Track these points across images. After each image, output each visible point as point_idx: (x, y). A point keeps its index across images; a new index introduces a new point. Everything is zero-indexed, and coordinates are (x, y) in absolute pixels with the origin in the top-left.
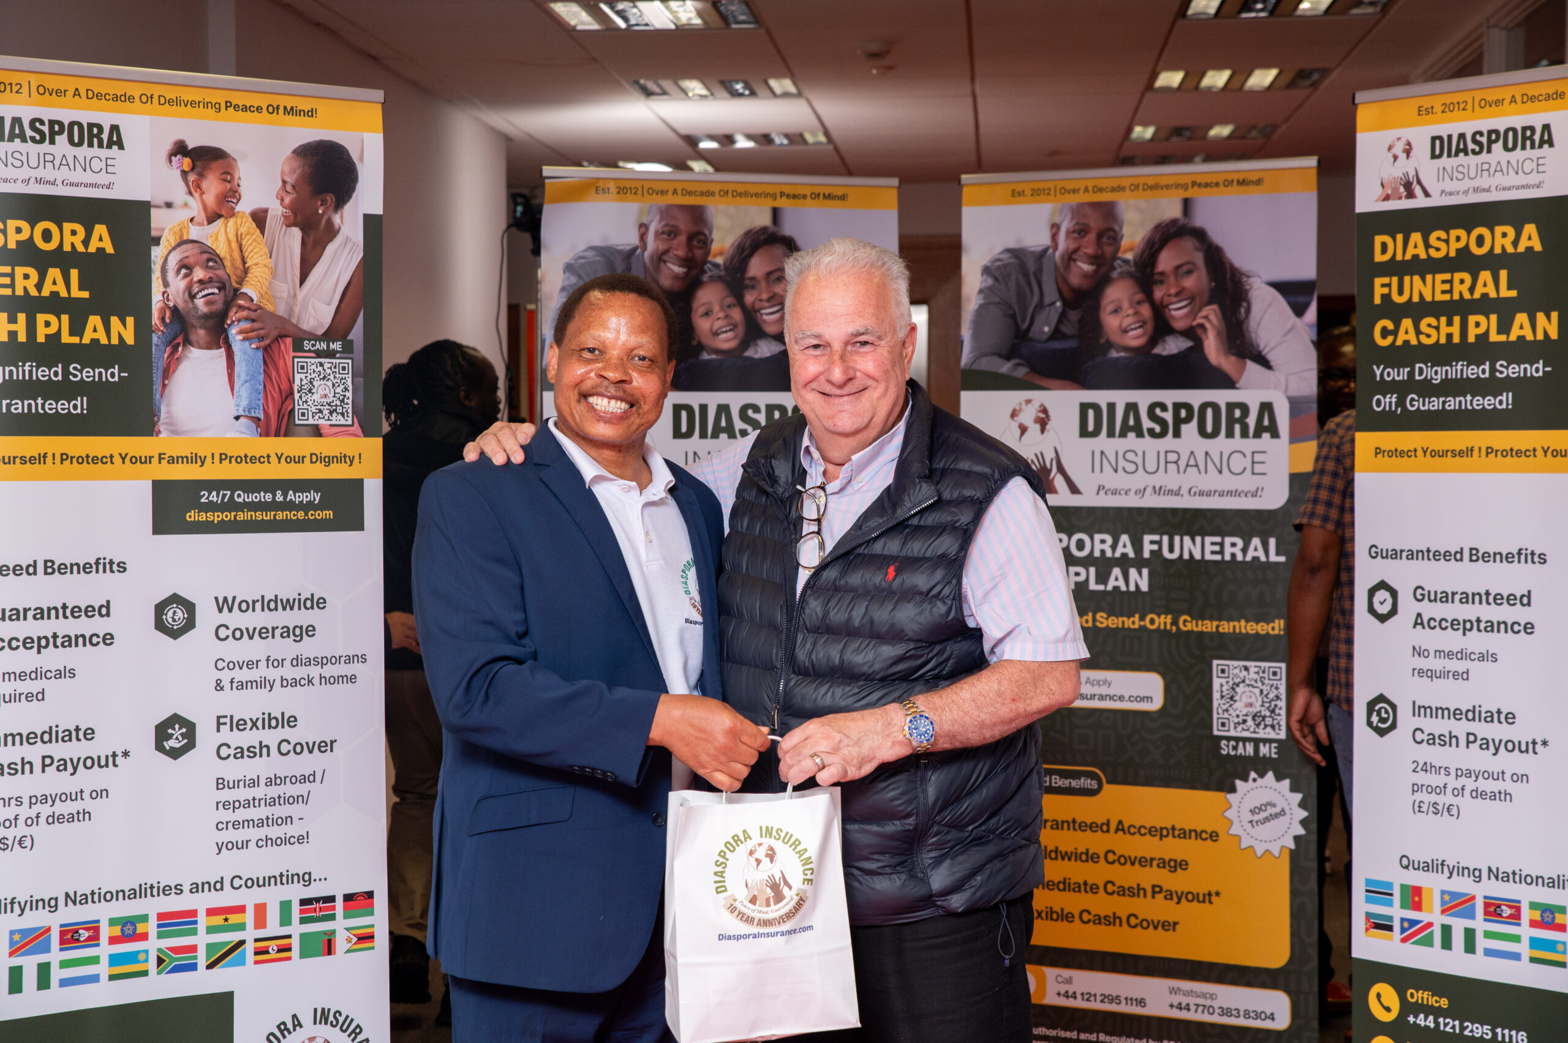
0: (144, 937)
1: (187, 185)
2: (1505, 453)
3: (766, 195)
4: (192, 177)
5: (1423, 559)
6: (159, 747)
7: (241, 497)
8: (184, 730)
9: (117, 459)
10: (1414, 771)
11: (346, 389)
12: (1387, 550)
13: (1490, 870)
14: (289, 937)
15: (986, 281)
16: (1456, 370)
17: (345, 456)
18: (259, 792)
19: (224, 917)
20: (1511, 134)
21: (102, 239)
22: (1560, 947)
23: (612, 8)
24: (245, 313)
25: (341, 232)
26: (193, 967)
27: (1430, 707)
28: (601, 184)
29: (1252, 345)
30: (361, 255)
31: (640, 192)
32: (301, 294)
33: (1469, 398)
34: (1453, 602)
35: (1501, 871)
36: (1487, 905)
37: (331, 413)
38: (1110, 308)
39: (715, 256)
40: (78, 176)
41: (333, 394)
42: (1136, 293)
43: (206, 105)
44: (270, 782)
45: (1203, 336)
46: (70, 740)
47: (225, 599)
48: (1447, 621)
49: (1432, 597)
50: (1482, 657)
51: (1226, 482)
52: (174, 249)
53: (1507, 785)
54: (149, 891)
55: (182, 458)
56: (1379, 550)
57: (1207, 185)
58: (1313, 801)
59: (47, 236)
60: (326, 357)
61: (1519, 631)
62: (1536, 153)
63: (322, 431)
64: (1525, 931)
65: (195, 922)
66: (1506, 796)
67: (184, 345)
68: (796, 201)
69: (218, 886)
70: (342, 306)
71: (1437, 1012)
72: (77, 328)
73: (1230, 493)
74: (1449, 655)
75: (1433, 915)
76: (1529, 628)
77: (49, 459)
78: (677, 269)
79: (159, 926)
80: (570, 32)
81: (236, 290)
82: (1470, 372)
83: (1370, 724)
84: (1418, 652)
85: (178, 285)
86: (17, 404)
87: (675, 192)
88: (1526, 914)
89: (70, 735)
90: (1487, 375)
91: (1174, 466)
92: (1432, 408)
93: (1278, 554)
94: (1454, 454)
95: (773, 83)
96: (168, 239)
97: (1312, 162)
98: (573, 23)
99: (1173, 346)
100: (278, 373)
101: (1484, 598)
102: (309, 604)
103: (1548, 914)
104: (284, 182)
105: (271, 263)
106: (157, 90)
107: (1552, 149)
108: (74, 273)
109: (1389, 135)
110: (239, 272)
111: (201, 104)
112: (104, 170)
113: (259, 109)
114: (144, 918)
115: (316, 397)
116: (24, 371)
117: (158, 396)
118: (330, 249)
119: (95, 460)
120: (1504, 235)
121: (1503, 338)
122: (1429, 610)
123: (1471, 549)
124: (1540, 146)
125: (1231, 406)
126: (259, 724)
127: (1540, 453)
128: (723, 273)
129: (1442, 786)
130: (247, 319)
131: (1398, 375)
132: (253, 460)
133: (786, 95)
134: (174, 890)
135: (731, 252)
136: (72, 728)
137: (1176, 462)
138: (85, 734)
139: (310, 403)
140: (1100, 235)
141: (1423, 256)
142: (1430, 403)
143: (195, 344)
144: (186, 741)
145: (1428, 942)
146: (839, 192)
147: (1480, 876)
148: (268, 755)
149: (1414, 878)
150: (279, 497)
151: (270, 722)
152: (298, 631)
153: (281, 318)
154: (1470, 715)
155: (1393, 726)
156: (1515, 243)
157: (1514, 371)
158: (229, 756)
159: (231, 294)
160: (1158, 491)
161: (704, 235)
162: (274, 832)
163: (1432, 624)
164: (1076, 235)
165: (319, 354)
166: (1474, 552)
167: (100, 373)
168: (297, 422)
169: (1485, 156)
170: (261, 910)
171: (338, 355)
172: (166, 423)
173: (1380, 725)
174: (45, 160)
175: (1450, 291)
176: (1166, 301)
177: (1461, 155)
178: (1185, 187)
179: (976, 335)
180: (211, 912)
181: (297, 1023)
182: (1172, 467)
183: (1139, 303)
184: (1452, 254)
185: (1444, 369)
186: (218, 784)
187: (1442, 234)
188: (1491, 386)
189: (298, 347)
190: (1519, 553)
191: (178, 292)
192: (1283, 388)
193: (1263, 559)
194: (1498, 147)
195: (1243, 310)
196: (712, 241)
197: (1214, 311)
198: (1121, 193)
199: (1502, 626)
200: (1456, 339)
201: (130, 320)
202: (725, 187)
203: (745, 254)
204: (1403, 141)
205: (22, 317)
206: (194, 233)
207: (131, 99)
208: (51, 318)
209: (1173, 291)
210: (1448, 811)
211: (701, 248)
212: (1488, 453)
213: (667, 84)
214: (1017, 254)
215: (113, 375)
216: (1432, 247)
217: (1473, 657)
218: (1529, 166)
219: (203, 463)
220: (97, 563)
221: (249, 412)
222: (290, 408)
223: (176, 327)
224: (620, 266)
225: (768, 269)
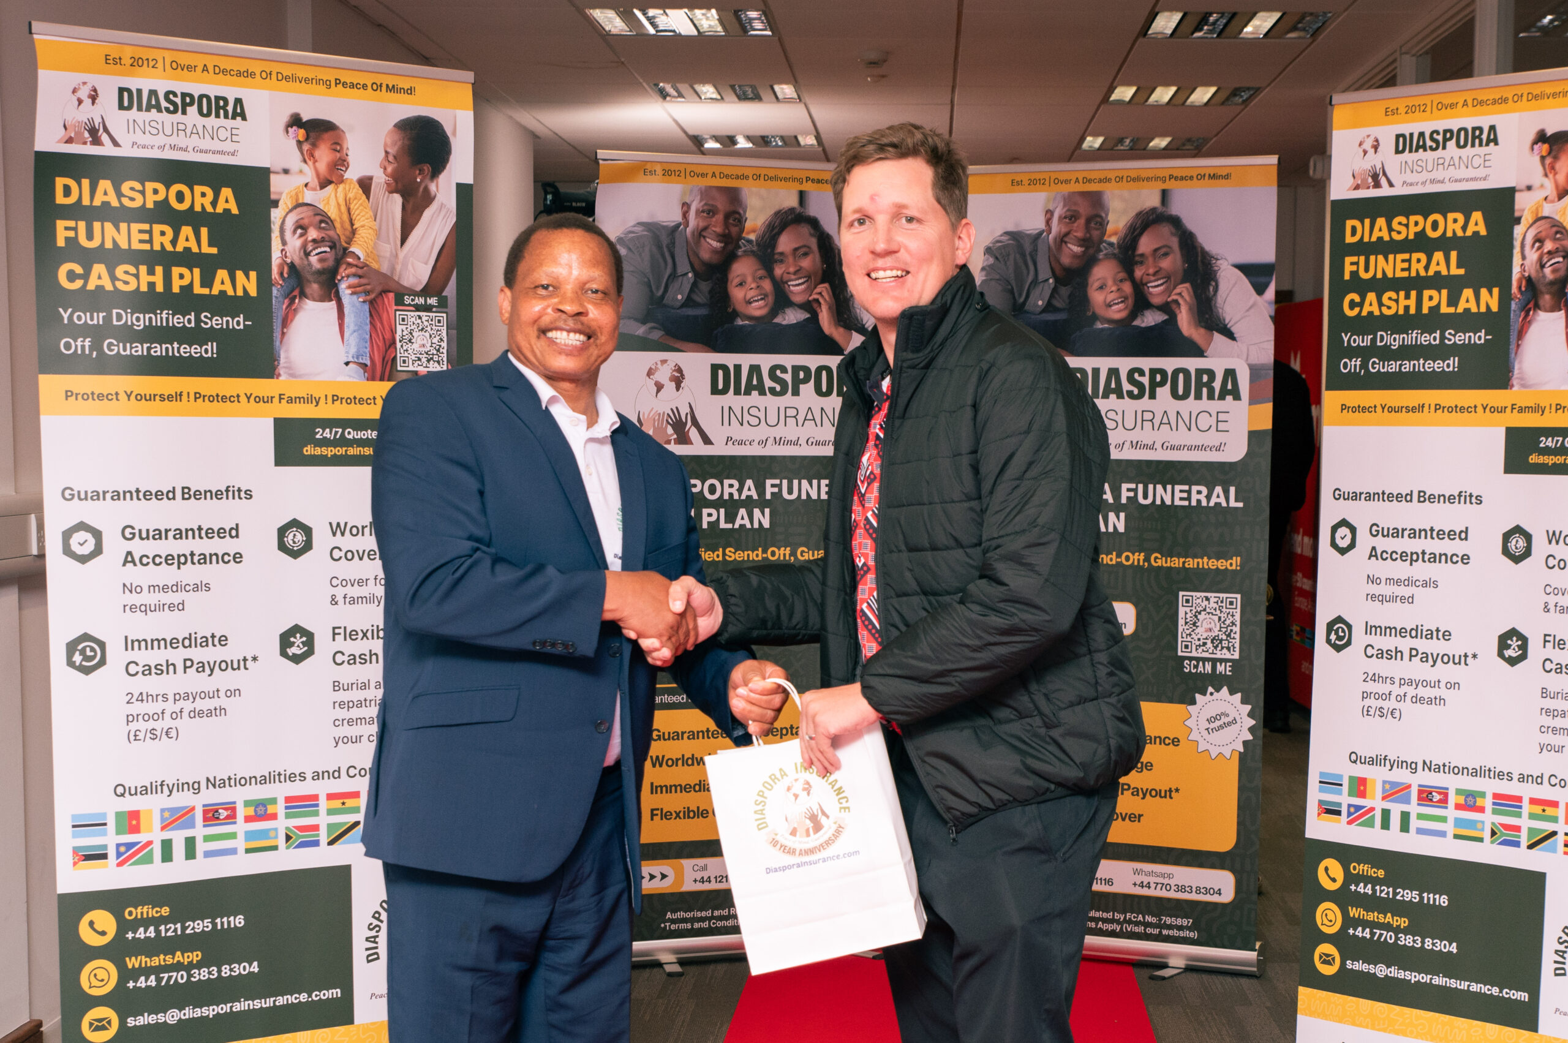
0: (274, 817)
1: (302, 154)
2: (1450, 410)
3: (795, 179)
4: (306, 147)
5: (1379, 500)
6: (284, 653)
7: (351, 434)
8: (304, 639)
9: (243, 399)
10: (1364, 681)
11: (441, 340)
12: (1349, 493)
13: (1425, 763)
15: (988, 259)
16: (1412, 338)
18: (370, 694)
19: (342, 801)
21: (228, 201)
22: (1480, 826)
24: (353, 270)
25: (436, 200)
26: (316, 843)
27: (1380, 627)
28: (649, 167)
29: (1219, 319)
30: (454, 220)
32: (402, 253)
33: (1422, 361)
34: (1402, 537)
35: (1433, 764)
36: (1420, 792)
38: (1097, 284)
40: (207, 144)
42: (1119, 272)
43: (318, 81)
45: (1177, 311)
46: (207, 645)
47: (338, 524)
48: (1397, 553)
49: (1385, 533)
50: (1425, 584)
52: (291, 211)
53: (1442, 692)
54: (277, 777)
55: (299, 398)
56: (1342, 493)
59: (180, 197)
60: (424, 311)
61: (1457, 562)
62: (1484, 150)
64: (1451, 813)
65: (317, 805)
66: (1441, 701)
67: (300, 298)
68: (818, 184)
69: (336, 774)
70: (438, 266)
71: (1375, 881)
72: (207, 282)
74: (1398, 582)
75: (1375, 801)
76: (1466, 559)
77: (185, 397)
78: (716, 244)
79: (287, 808)
81: (345, 249)
82: (1423, 339)
83: (1328, 641)
84: (1372, 580)
85: (294, 243)
86: (156, 347)
88: (1453, 799)
89: (207, 641)
90: (1437, 342)
92: (1390, 370)
93: (1237, 500)
94: (1407, 409)
95: (778, 89)
96: (285, 203)
97: (1272, 160)
99: (1151, 319)
100: (382, 323)
101: (1429, 533)
103: (1470, 798)
104: (387, 153)
105: (375, 225)
106: (275, 68)
108: (204, 231)
110: (348, 233)
111: (314, 81)
112: (229, 139)
113: (364, 86)
114: (274, 801)
115: (416, 346)
116: (161, 318)
117: (278, 343)
118: (428, 214)
119: (224, 399)
120: (1456, 221)
121: (1451, 310)
122: (1382, 544)
123: (1420, 492)
126: (369, 634)
127: (1480, 409)
128: (755, 248)
129: (1387, 693)
130: (355, 275)
131: (1363, 342)
132: (361, 401)
133: (787, 100)
134: (298, 778)
135: (763, 230)
138: (220, 640)
139: (410, 351)
140: (1088, 221)
141: (1387, 238)
142: (1388, 366)
143: (310, 296)
144: (306, 648)
145: (1370, 824)
147: (1416, 768)
149: (1360, 771)
153: (384, 275)
154: (1414, 633)
155: (1349, 643)
156: (1464, 228)
157: (1460, 338)
158: (343, 662)
159: (341, 253)
161: (739, 213)
163: (1385, 556)
165: (418, 308)
166: (1422, 494)
167: (228, 322)
168: (399, 368)
169: (1440, 152)
171: (434, 309)
172: (285, 367)
173: (1337, 642)
174: (178, 129)
175: (1409, 269)
176: (1144, 280)
180: (330, 797)
182: (1147, 425)
184: (1411, 237)
185: (1402, 336)
186: (334, 686)
187: (1403, 220)
188: (1440, 352)
189: (399, 301)
190: (1460, 496)
191: (295, 250)
192: (1245, 356)
193: (1224, 504)
195: (1211, 288)
196: (746, 220)
197: (1187, 288)
199: (1443, 558)
200: (1412, 311)
201: (253, 275)
203: (774, 232)
204: (1372, 138)
205: (159, 270)
206: (308, 197)
207: (252, 75)
208: (185, 271)
209: (1151, 271)
210: (1392, 714)
211: (736, 225)
212: (1436, 410)
214: (1016, 236)
215: (238, 323)
216: (1394, 230)
217: (1418, 583)
218: (1477, 161)
219: (317, 403)
220: (227, 491)
221: (358, 358)
222: (393, 356)
223: (293, 282)
224: (665, 240)
225: (795, 245)
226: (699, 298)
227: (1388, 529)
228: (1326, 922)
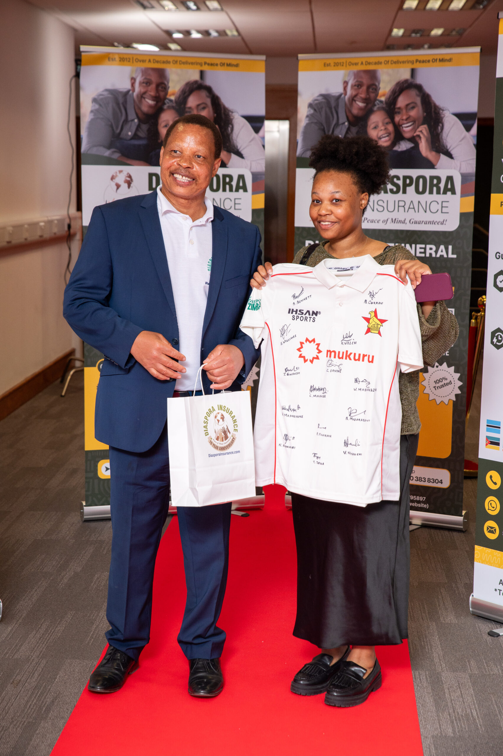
3: (197, 64)
15: (310, 111)
28: (111, 56)
29: (443, 146)
31: (131, 60)
38: (373, 126)
39: (170, 95)
42: (386, 118)
45: (419, 142)
51: (429, 217)
56: (501, 255)
57: (423, 62)
58: (465, 378)
68: (213, 67)
73: (430, 222)
78: (151, 102)
83: (492, 343)
87: (150, 61)
91: (403, 208)
93: (453, 254)
95: (209, 3)
97: (477, 49)
99: (404, 146)
125: (432, 178)
128: (174, 105)
133: (215, 10)
135: (179, 93)
137: (403, 206)
140: (368, 87)
146: (234, 62)
160: (394, 221)
161: (165, 84)
164: (356, 87)
173: (497, 343)
176: (401, 123)
178: (412, 62)
179: (304, 139)
182: (401, 209)
183: (387, 123)
192: (458, 168)
193: (445, 256)
195: (439, 128)
196: (169, 87)
197: (425, 128)
198: (380, 66)
202: (175, 59)
203: (186, 94)
209: (405, 117)
211: (163, 91)
213: (154, 3)
214: (326, 97)
224: (121, 100)
225: (198, 103)
226: (141, 134)
228: (491, 508)
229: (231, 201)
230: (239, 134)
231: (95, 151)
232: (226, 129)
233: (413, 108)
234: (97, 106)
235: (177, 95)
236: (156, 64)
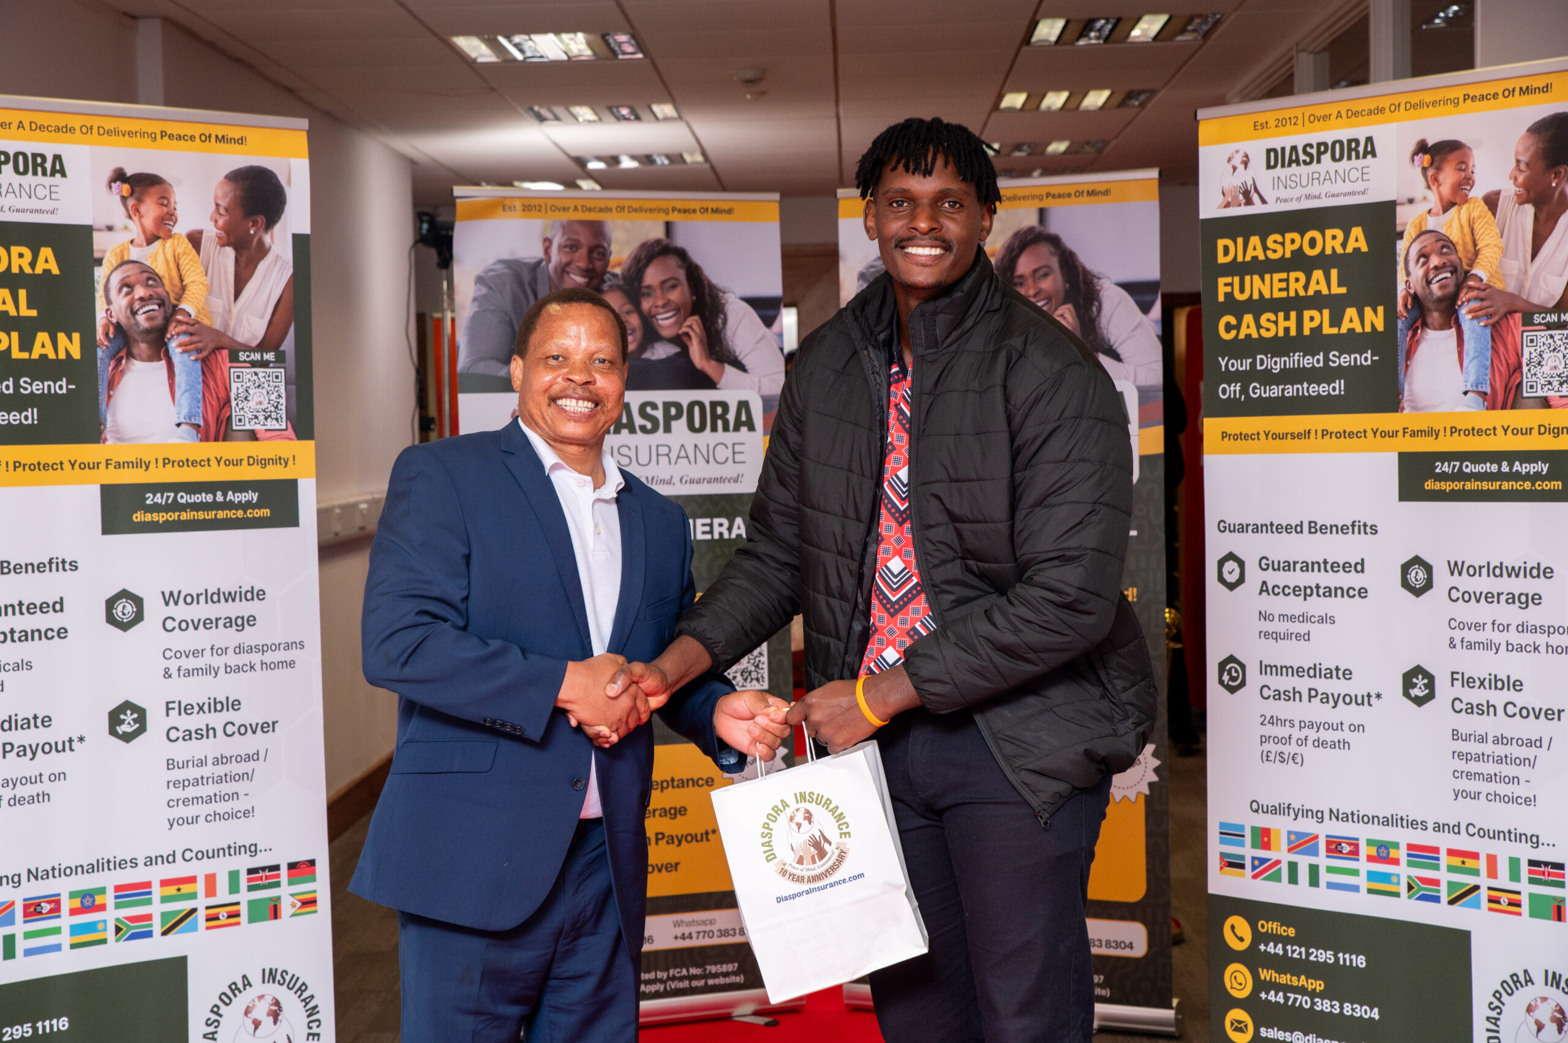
0: (102, 908)
1: (127, 210)
2: (1338, 435)
3: (659, 210)
4: (131, 202)
5: (1267, 532)
6: (113, 732)
7: (184, 498)
8: (135, 716)
9: (66, 466)
10: (1262, 724)
11: (280, 396)
12: (1234, 525)
13: (1331, 811)
14: (238, 903)
15: (861, 284)
16: (1294, 360)
17: (280, 458)
18: (207, 771)
19: (177, 887)
20: (1338, 146)
21: (48, 261)
22: (1394, 879)
23: (510, 41)
24: (183, 328)
25: (271, 252)
26: (149, 934)
27: (1275, 666)
28: (507, 202)
29: (1103, 339)
30: (291, 271)
31: (543, 209)
32: (236, 309)
33: (1305, 385)
34: (1294, 570)
35: (1340, 813)
36: (1328, 843)
37: (266, 418)
39: (614, 266)
40: (24, 202)
41: (267, 401)
43: (143, 134)
44: (217, 762)
46: (29, 727)
47: (171, 594)
48: (1289, 588)
49: (1276, 567)
50: (1322, 620)
52: (116, 269)
53: (1346, 735)
54: (106, 865)
55: (128, 463)
56: (1227, 525)
57: (1060, 196)
61: (1354, 596)
62: (1361, 163)
63: (259, 436)
64: (1363, 865)
65: (150, 893)
66: (1344, 744)
67: (127, 358)
68: (687, 214)
69: (171, 858)
70: (275, 319)
71: (1285, 941)
74: (1292, 618)
75: (1280, 853)
76: (1363, 593)
77: (3, 466)
78: (579, 280)
79: (116, 897)
80: (470, 63)
81: (175, 306)
82: (1306, 362)
83: (1221, 682)
84: (1264, 616)
85: (120, 302)
87: (575, 209)
88: (1364, 851)
89: (29, 723)
90: (1321, 364)
92: (1272, 396)
94: (1294, 436)
95: (656, 108)
96: (110, 261)
97: (1154, 173)
98: (473, 55)
100: (215, 381)
101: (1322, 566)
102: (249, 596)
103: (1383, 849)
104: (217, 205)
105: (206, 280)
106: (96, 122)
107: (1375, 159)
108: (22, 294)
109: (1228, 148)
110: (177, 290)
111: (138, 134)
112: (48, 197)
113: (192, 138)
114: (102, 891)
115: (252, 404)
117: (103, 407)
118: (262, 266)
119: (46, 467)
120: (1334, 237)
121: (1335, 331)
122: (1275, 578)
123: (1310, 522)
124: (1365, 157)
126: (206, 708)
127: (1370, 434)
128: (621, 282)
129: (1287, 737)
130: (185, 333)
131: (1242, 366)
132: (194, 463)
133: (667, 119)
134: (129, 864)
135: (629, 262)
136: (31, 717)
138: (43, 721)
139: (246, 410)
141: (1262, 257)
142: (1270, 390)
143: (137, 357)
144: (137, 725)
145: (1276, 878)
146: (725, 206)
147: (1322, 817)
148: (215, 736)
149: (1263, 820)
150: (220, 498)
151: (216, 706)
152: (239, 622)
153: (217, 332)
154: (1312, 673)
155: (1243, 684)
156: (1344, 245)
157: (1345, 360)
158: (178, 738)
159: (170, 310)
161: (603, 247)
162: (222, 807)
163: (1276, 591)
165: (254, 364)
166: (1313, 525)
167: (49, 386)
168: (235, 427)
169: (1314, 166)
170: (211, 880)
171: (271, 365)
172: (112, 431)
173: (1231, 683)
175: (1287, 289)
177: (1294, 165)
178: (1040, 198)
180: (164, 883)
181: (247, 983)
184: (1288, 255)
185: (1283, 359)
186: (168, 764)
187: (1279, 238)
188: (1325, 375)
189: (234, 358)
190: (1353, 525)
191: (120, 310)
192: (1132, 378)
194: (1326, 158)
195: (1094, 309)
196: (610, 254)
197: (1069, 310)
199: (1339, 592)
200: (1293, 333)
201: (76, 336)
202: (621, 204)
203: (640, 265)
204: (1241, 154)
206: (134, 254)
207: (72, 130)
208: (2, 335)
209: (1033, 293)
210: (1293, 760)
211: (599, 260)
212: (1323, 436)
213: (559, 110)
215: (61, 387)
216: (1269, 249)
217: (1313, 619)
218: (1354, 175)
219: (147, 468)
220: (50, 563)
221: (190, 419)
222: (228, 415)
223: (120, 342)
224: (526, 278)
225: (663, 278)
227: (1279, 562)
228: (1235, 985)
229: (727, 447)
230: (737, 328)
231: (482, 368)
232: (714, 322)
233: (1046, 275)
234: (484, 290)
235: (626, 265)
236: (587, 213)
